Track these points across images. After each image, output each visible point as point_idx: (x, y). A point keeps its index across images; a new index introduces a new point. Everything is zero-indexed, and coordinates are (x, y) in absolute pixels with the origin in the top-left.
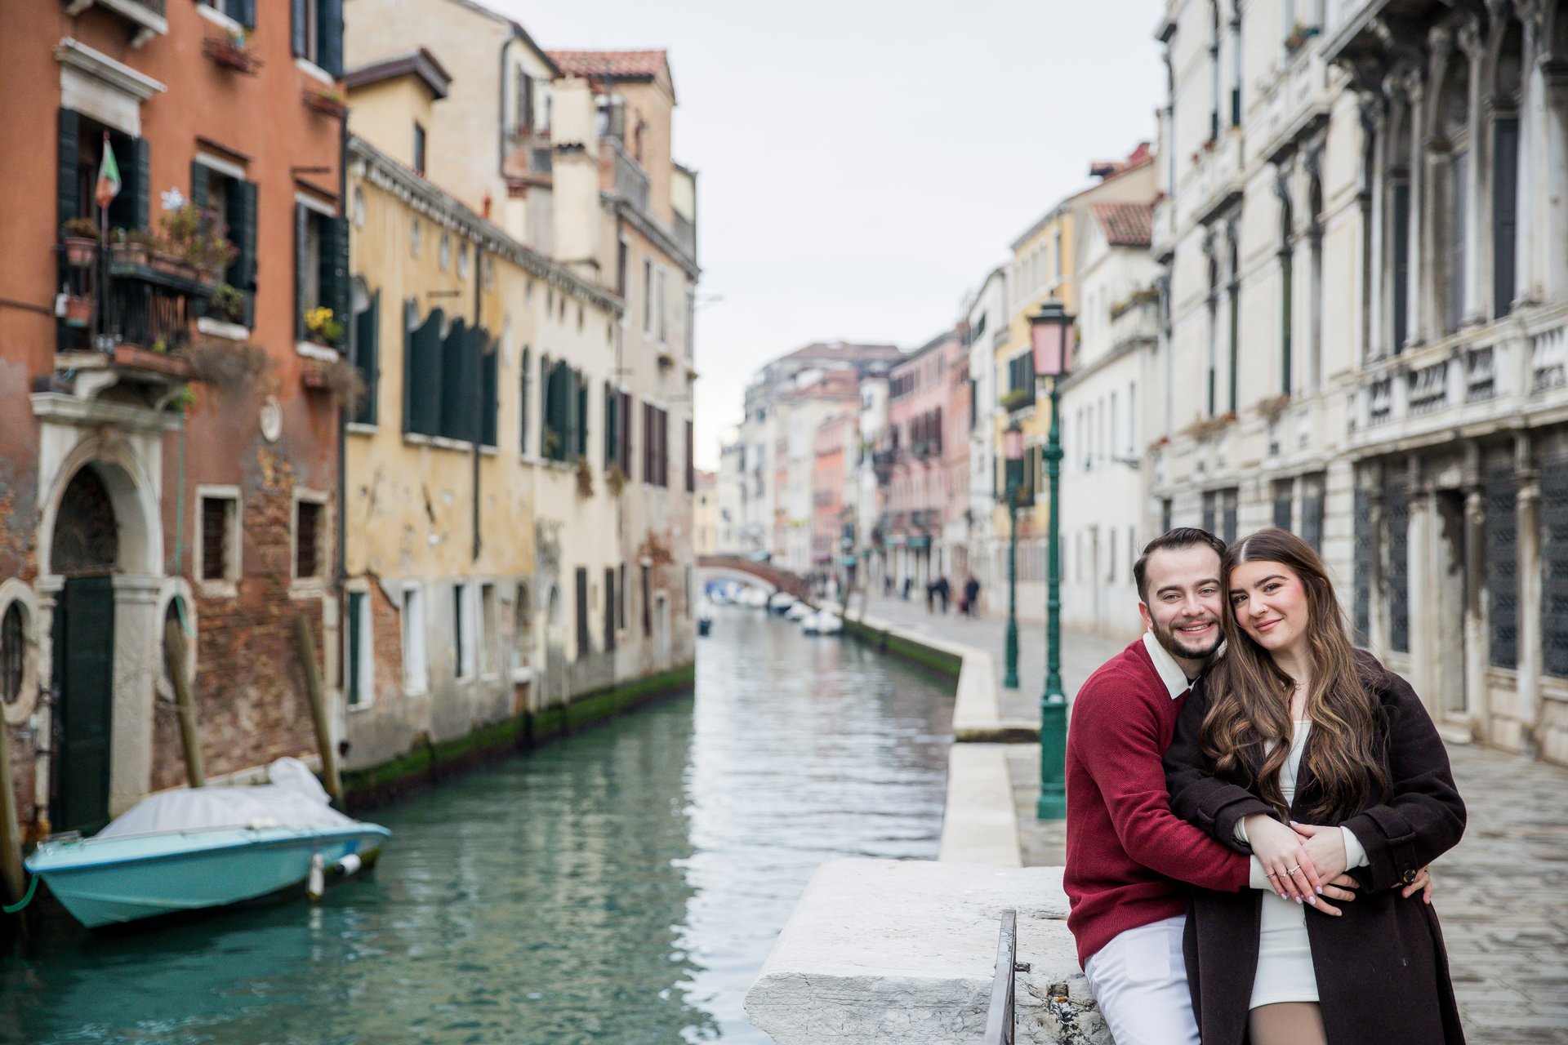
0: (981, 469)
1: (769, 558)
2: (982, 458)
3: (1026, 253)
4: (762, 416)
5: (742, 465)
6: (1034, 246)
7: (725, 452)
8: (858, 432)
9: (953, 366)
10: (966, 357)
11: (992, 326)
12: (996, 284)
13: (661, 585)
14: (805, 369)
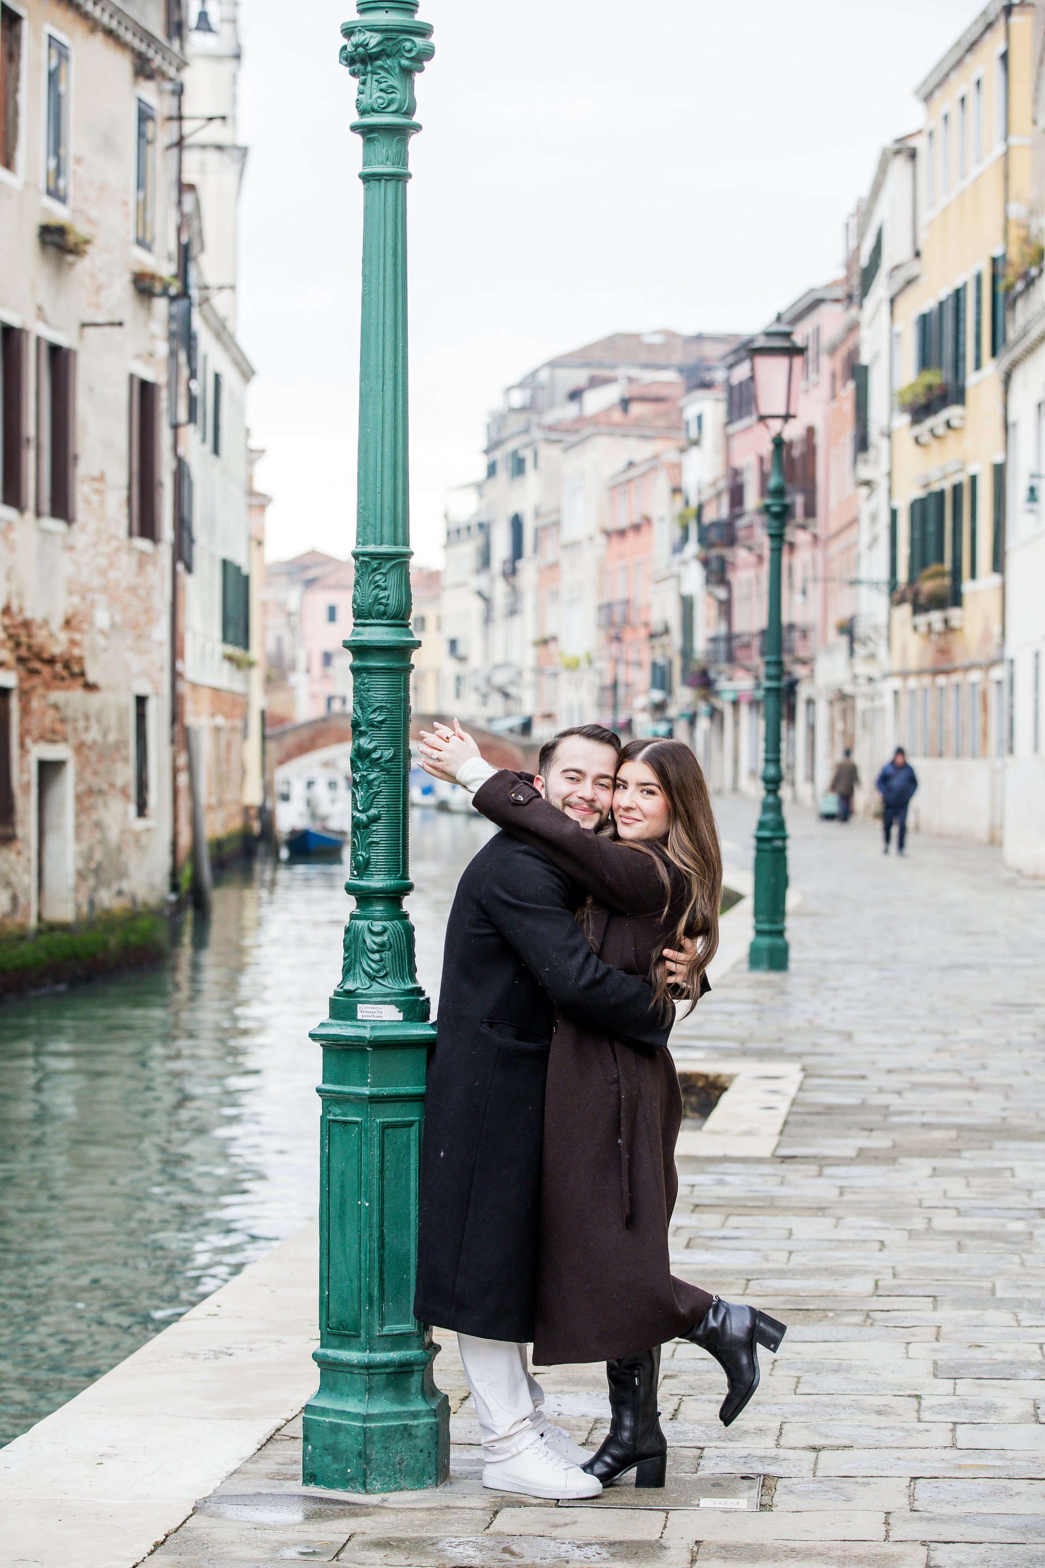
0: (875, 540)
1: (527, 727)
2: (874, 518)
3: (946, 102)
4: (518, 467)
5: (485, 560)
6: (961, 84)
7: (455, 534)
8: (676, 490)
9: (833, 350)
10: (853, 327)
11: (894, 252)
12: (900, 166)
13: (51, 737)
14: (595, 382)
